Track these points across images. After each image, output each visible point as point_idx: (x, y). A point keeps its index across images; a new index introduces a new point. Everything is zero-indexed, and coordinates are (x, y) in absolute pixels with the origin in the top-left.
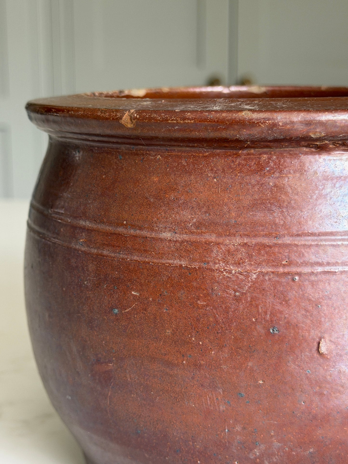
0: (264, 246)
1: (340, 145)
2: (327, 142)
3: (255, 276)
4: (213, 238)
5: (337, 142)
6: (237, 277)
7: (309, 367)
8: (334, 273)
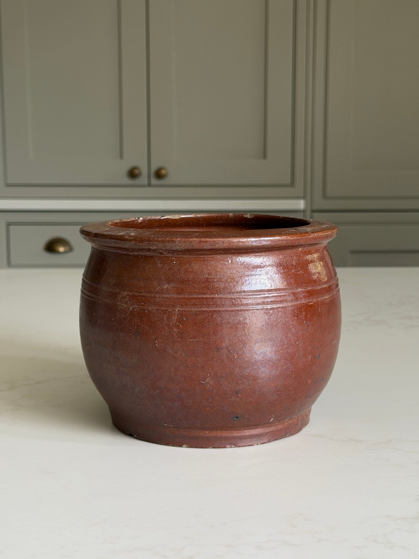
0: (135, 296)
3: (131, 309)
4: (118, 290)
6: (125, 309)
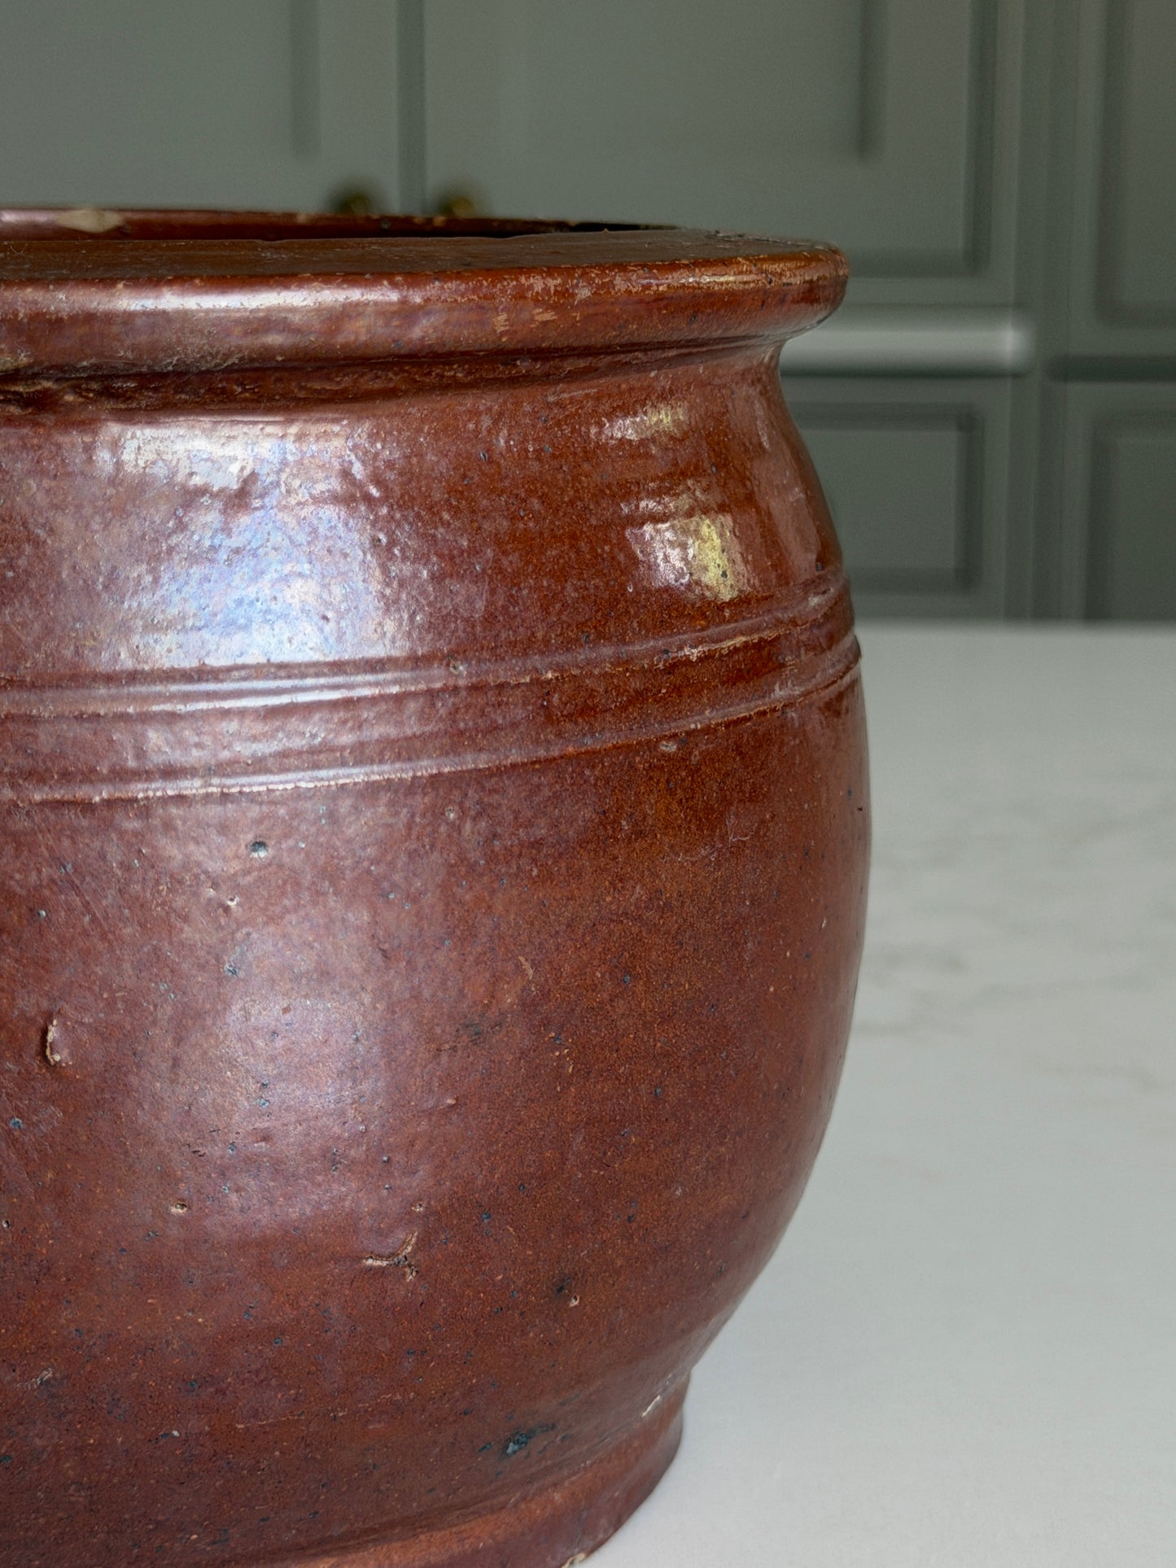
1: (99, 394)
2: (47, 384)
5: (84, 386)
7: (16, 1108)
8: (87, 807)
